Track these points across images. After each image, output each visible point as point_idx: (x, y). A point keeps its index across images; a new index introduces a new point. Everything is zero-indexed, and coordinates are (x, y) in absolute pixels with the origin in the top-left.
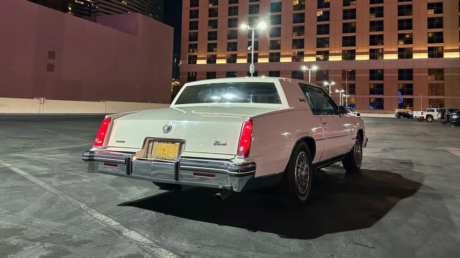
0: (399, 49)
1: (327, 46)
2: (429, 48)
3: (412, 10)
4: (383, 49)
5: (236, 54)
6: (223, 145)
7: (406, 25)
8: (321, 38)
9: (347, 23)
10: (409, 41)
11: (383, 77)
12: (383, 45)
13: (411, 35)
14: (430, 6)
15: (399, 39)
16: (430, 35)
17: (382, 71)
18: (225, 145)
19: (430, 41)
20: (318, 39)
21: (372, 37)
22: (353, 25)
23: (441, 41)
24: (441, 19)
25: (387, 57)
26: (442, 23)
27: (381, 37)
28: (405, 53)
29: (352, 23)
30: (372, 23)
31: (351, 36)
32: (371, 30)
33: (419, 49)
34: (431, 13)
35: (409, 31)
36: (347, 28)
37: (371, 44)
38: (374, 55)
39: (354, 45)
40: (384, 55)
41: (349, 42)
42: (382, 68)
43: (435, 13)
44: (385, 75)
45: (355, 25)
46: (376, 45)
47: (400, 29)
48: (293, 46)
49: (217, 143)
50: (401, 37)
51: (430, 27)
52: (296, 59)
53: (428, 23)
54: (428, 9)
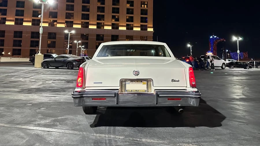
0: (112, 23)
1: (72, 18)
2: (127, 24)
3: (119, 3)
4: (104, 23)
5: (6, 18)
6: (177, 81)
7: (116, 11)
8: (68, 13)
9: (84, 6)
10: (117, 20)
11: (103, 39)
12: (104, 20)
13: (118, 17)
14: (128, 2)
15: (112, 18)
16: (128, 17)
17: (103, 35)
18: (178, 81)
19: (128, 21)
20: (66, 13)
21: (98, 15)
22: (88, 7)
23: (132, 21)
24: (133, 9)
25: (106, 28)
26: (133, 11)
27: (103, 16)
28: (115, 26)
29: (87, 6)
30: (98, 8)
31: (86, 14)
32: (98, 11)
33: (122, 25)
34: (128, 5)
35: (118, 14)
36: (85, 9)
37: (98, 20)
38: (99, 26)
39: (88, 19)
40: (105, 27)
41: (86, 17)
42: (103, 34)
43: (130, 6)
44: (104, 38)
45: (89, 8)
46: (101, 20)
47: (113, 12)
48: (49, 16)
49: (173, 81)
50: (113, 17)
51: (128, 13)
52: (51, 25)
53: (127, 11)
54: (127, 3)
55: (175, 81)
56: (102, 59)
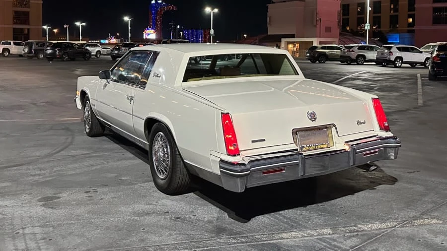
55: (361, 123)
56: (207, 85)
